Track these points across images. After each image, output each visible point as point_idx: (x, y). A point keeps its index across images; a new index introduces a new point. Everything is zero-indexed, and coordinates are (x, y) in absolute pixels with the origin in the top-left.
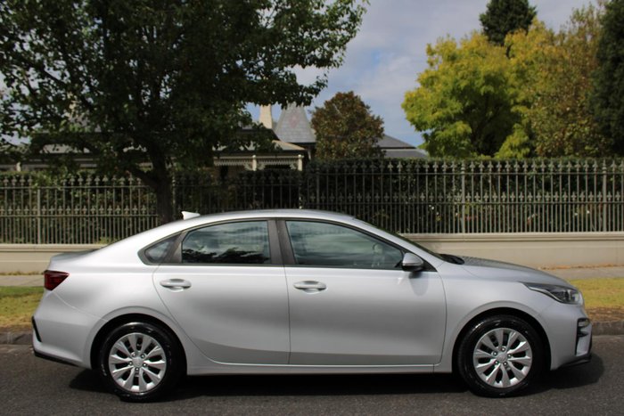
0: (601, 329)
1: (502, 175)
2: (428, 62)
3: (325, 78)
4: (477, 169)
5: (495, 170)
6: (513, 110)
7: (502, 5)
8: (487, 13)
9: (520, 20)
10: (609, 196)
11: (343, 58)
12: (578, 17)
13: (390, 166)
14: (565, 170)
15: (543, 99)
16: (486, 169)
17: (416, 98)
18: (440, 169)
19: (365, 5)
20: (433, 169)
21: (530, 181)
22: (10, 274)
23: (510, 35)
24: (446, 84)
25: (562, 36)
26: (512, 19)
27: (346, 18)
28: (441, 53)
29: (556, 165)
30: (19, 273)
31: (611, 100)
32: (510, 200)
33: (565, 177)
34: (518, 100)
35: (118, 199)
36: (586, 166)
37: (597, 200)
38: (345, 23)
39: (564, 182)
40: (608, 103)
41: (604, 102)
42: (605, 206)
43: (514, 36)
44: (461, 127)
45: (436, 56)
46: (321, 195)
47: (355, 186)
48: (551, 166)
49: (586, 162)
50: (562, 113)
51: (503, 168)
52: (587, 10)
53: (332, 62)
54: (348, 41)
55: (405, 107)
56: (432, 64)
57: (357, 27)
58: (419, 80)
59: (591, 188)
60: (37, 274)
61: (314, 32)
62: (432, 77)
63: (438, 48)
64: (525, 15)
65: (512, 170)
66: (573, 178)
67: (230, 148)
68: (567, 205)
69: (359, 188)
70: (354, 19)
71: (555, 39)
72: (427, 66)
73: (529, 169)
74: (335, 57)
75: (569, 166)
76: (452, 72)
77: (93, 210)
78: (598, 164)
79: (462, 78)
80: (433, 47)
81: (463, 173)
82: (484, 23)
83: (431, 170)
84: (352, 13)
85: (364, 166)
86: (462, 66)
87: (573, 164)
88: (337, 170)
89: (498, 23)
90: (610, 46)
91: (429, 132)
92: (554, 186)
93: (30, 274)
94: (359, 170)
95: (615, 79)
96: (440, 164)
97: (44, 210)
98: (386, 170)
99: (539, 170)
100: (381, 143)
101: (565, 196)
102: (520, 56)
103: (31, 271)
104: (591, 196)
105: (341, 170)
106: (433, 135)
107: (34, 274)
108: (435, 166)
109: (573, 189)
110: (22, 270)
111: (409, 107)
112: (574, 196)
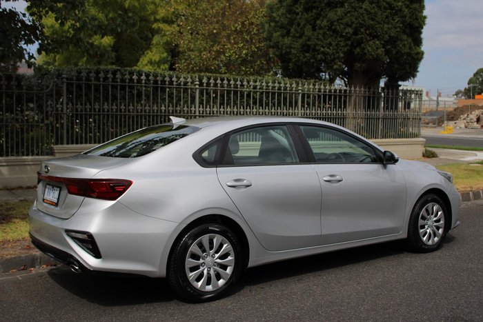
6: (155, 26)
10: (303, 111)
13: (135, 77)
20: (165, 81)
34: (158, 17)
36: (288, 85)
65: (236, 86)
85: (110, 75)
96: (178, 78)
98: (131, 80)
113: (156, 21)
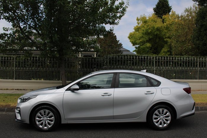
0: (204, 109)
1: (166, 61)
2: (137, 23)
3: (113, 28)
4: (159, 59)
5: (164, 59)
6: (165, 40)
7: (161, 5)
8: (156, 7)
9: (166, 10)
10: (200, 68)
11: (119, 22)
12: (187, 10)
14: (186, 60)
15: (175, 36)
16: (161, 59)
17: (133, 35)
18: (147, 59)
19: (128, 6)
21: (175, 63)
22: (4, 90)
23: (164, 15)
24: (143, 30)
25: (182, 16)
26: (164, 10)
27: (121, 9)
28: (141, 20)
29: (183, 58)
30: (7, 89)
31: (200, 38)
32: (169, 69)
33: (186, 62)
35: (42, 65)
36: (193, 59)
37: (196, 70)
38: (121, 11)
39: (186, 63)
40: (199, 39)
41: (198, 39)
42: (198, 71)
43: (166, 16)
44: (148, 45)
45: (139, 21)
46: (109, 66)
47: (120, 63)
48: (182, 58)
49: (193, 58)
50: (181, 41)
51: (167, 59)
52: (190, 9)
53: (115, 23)
54: (122, 17)
55: (129, 38)
56: (138, 24)
57: (125, 12)
58: (134, 29)
59: (194, 66)
60: (14, 90)
61: (111, 14)
62: (138, 28)
63: (140, 18)
64: (168, 9)
65: (170, 59)
66: (189, 62)
67: (85, 50)
68: (187, 71)
69: (121, 64)
70: (124, 10)
71: (180, 17)
72: (137, 24)
73: (175, 59)
74: (116, 21)
75: (187, 59)
76: (146, 27)
77: (33, 69)
78: (196, 58)
79: (149, 29)
80: (139, 18)
81: (154, 60)
82: (155, 11)
83: (144, 59)
84: (123, 8)
86: (149, 25)
87: (189, 58)
88: (114, 58)
89: (159, 11)
90: (200, 21)
91: (137, 46)
92: (183, 65)
93: (11, 90)
94: (122, 58)
95: (201, 32)
96: (147, 57)
97: (16, 68)
99: (178, 60)
100: (121, 49)
101: (186, 68)
102: (168, 22)
103: (12, 89)
104: (194, 68)
105: (116, 58)
106: (139, 47)
107: (12, 90)
108: (146, 58)
109: (189, 66)
110: (8, 88)
111: (130, 38)
112: (189, 68)
113: (166, 38)
